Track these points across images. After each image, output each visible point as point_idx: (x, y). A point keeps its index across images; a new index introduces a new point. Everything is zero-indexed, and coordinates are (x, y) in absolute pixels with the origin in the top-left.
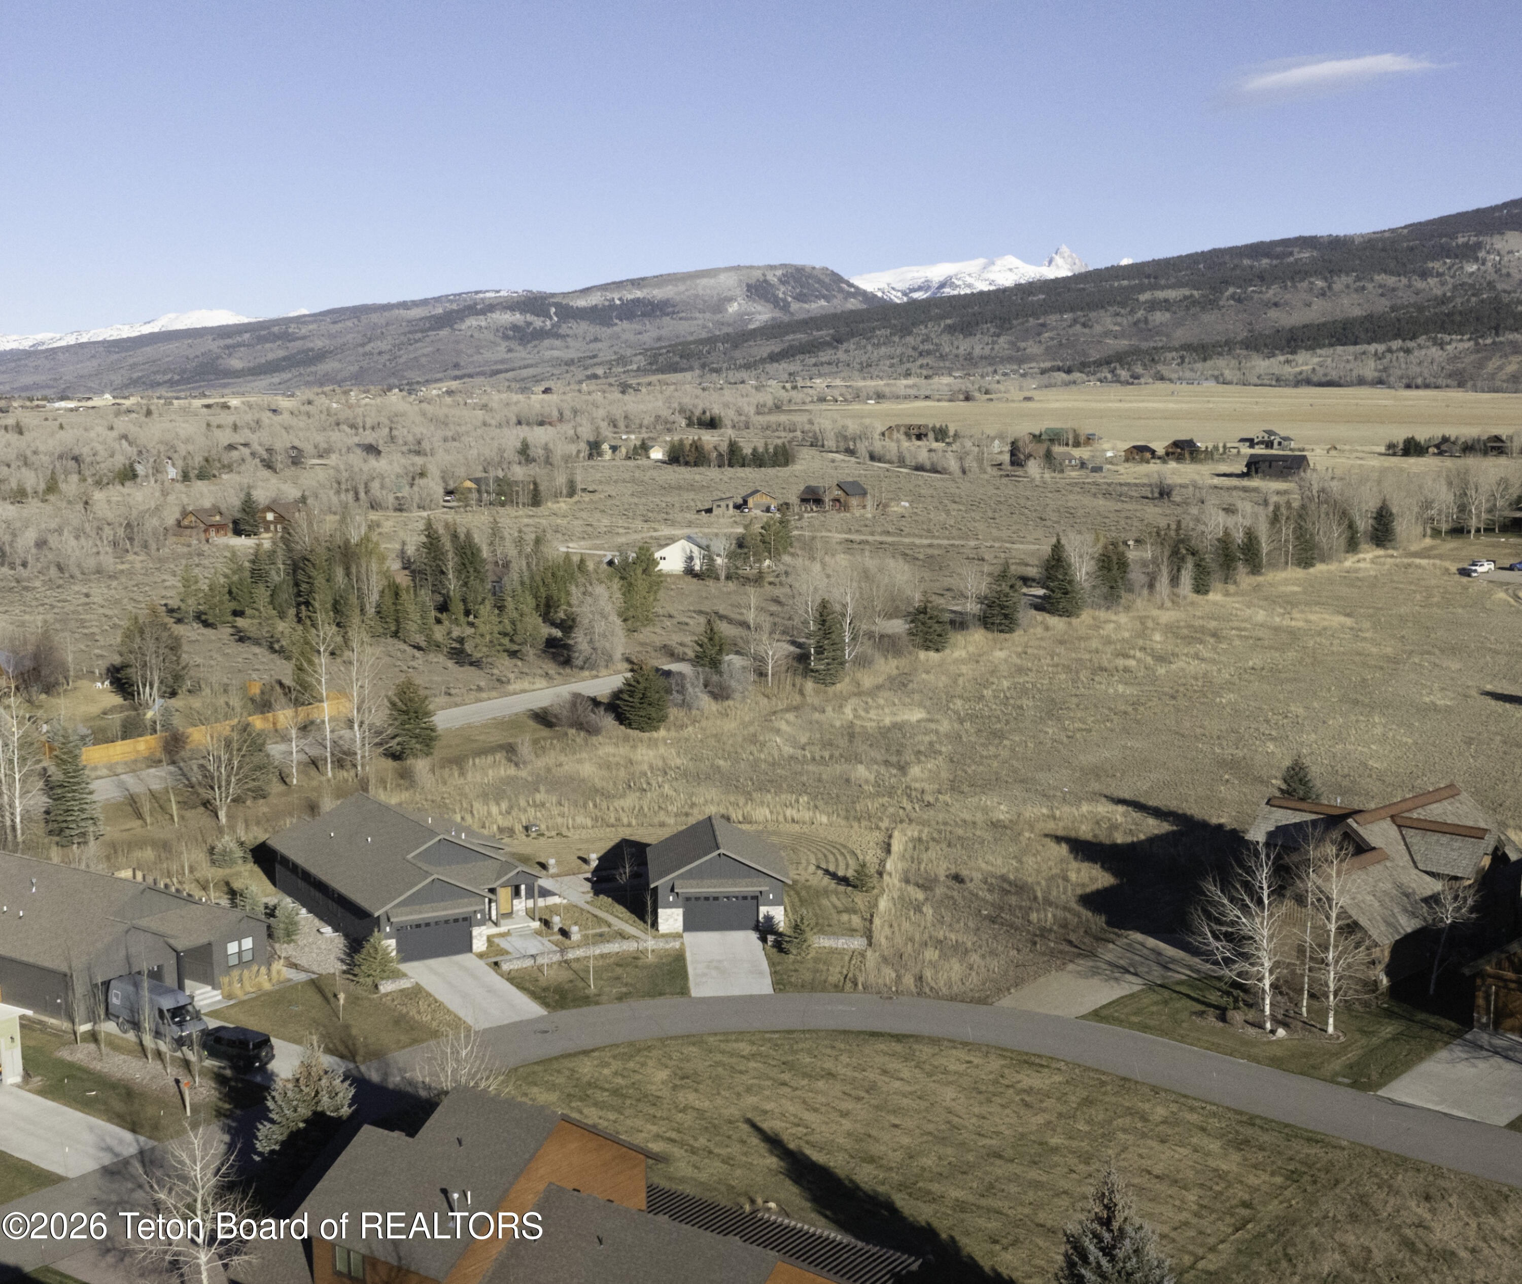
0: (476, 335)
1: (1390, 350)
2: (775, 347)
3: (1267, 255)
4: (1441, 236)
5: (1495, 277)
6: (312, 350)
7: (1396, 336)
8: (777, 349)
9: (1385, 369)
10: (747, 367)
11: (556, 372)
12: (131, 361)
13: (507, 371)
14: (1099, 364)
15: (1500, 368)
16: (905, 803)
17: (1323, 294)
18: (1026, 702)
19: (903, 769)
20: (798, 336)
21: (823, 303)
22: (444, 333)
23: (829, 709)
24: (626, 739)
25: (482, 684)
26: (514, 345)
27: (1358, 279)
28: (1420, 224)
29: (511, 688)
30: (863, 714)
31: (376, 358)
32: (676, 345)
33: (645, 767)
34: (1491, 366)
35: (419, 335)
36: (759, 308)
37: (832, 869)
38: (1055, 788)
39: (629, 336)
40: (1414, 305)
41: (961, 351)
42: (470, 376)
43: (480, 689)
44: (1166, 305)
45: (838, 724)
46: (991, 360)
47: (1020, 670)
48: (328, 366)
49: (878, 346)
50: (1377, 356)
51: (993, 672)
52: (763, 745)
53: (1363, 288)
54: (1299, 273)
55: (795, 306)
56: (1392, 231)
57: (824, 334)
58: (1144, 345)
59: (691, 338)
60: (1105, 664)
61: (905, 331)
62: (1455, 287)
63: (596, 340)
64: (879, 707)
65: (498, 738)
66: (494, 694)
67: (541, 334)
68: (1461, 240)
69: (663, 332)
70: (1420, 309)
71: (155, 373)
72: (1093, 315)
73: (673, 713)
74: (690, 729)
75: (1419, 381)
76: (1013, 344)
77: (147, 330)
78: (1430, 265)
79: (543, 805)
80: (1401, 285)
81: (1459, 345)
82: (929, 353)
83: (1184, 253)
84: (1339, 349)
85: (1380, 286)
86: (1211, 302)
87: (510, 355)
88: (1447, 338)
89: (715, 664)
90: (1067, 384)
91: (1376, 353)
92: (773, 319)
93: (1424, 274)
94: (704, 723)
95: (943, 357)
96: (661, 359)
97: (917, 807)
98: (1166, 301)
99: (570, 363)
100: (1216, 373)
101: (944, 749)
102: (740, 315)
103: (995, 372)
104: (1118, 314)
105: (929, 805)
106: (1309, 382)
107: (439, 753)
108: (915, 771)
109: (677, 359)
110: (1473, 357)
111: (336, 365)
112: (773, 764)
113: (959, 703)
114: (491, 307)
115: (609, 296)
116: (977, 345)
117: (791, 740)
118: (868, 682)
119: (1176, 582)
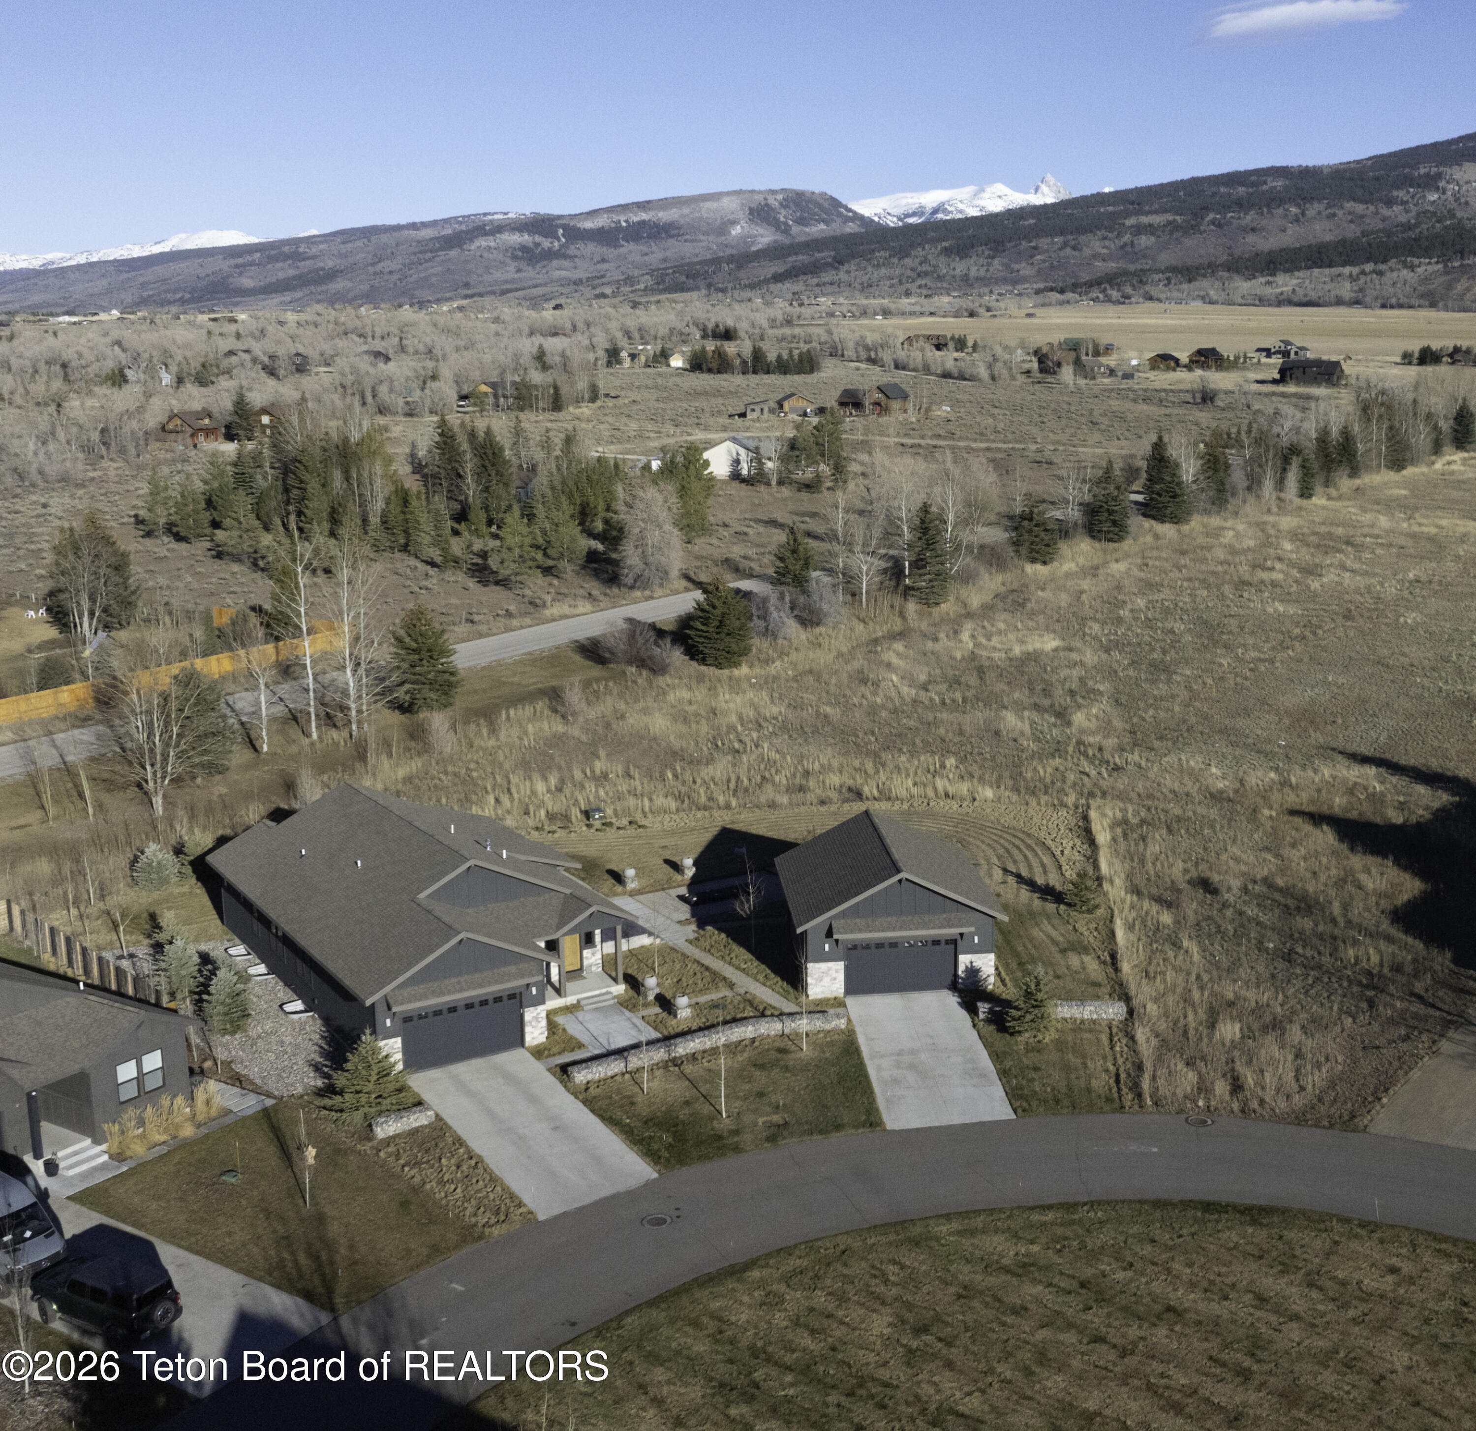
0: (485, 255)
1: (1363, 273)
2: (778, 267)
3: (1242, 184)
4: (1404, 167)
5: (1455, 205)
6: (322, 269)
7: (1368, 260)
8: (780, 270)
9: (1361, 290)
10: (752, 286)
11: (566, 290)
12: (141, 280)
13: (517, 290)
14: (1090, 284)
15: (1469, 290)
16: (1086, 766)
17: (1297, 220)
18: (1179, 627)
19: (1062, 716)
20: (801, 257)
21: (822, 226)
22: (453, 253)
23: (942, 635)
24: (700, 679)
25: (512, 608)
26: (523, 265)
27: (1329, 206)
28: (1382, 156)
29: (547, 612)
30: (984, 641)
31: (386, 277)
32: (682, 265)
33: (734, 718)
34: (1460, 287)
35: (429, 255)
36: (761, 231)
37: (1025, 873)
38: (1269, 741)
39: (637, 258)
40: (1382, 230)
41: (958, 272)
42: (481, 295)
43: (509, 615)
44: (1150, 229)
45: (959, 655)
46: (986, 281)
47: (1150, 586)
48: (339, 285)
49: (878, 266)
50: (1352, 278)
51: (1119, 588)
52: (876, 684)
53: (1334, 215)
54: (1273, 200)
55: (795, 229)
56: (1358, 162)
57: (827, 255)
58: (1132, 268)
59: (696, 260)
60: (1247, 577)
61: (903, 253)
62: (1418, 214)
63: (603, 260)
64: (1000, 632)
65: (535, 679)
66: (527, 621)
67: (550, 255)
68: (1422, 171)
69: (668, 254)
70: (1389, 234)
71: (165, 292)
72: (1082, 238)
73: (755, 644)
74: (778, 663)
75: (1394, 301)
76: (1007, 266)
77: (157, 249)
78: (1395, 193)
79: (605, 776)
80: (1368, 212)
81: (1428, 267)
82: (926, 274)
83: (1165, 181)
84: (1316, 271)
85: (1350, 213)
86: (1193, 227)
87: (519, 275)
88: (1416, 261)
89: (801, 583)
90: (1061, 303)
91: (1351, 275)
92: (776, 241)
93: (1390, 202)
94: (794, 656)
95: (940, 278)
96: (667, 279)
97: (1103, 770)
98: (1151, 225)
99: (577, 283)
100: (1202, 293)
101: (1102, 688)
102: (743, 237)
103: (991, 292)
104: (1105, 238)
105: (1117, 768)
106: (1290, 303)
107: (461, 701)
108: (1079, 718)
109: (683, 278)
110: (1443, 279)
111: (349, 284)
112: (895, 711)
113: (1096, 627)
114: (499, 228)
115: (615, 218)
116: (972, 266)
117: (908, 677)
118: (975, 602)
119: (1280, 484)
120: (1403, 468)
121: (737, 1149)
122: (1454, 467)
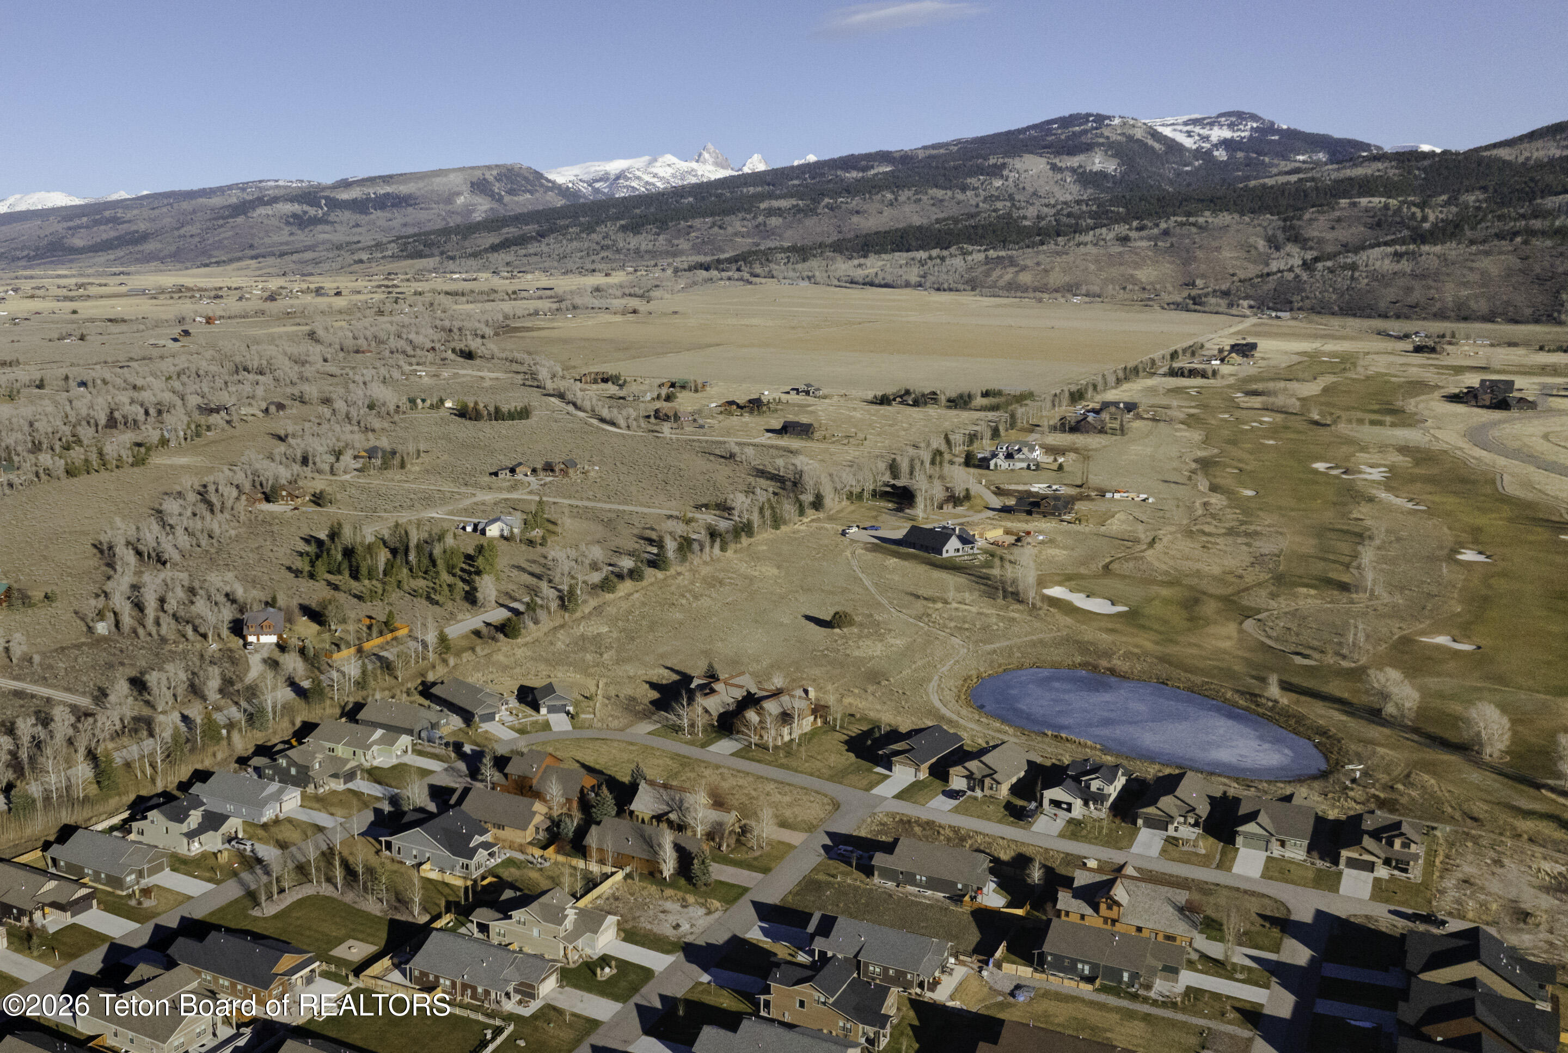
0: (265, 221)
1: (930, 258)
2: (493, 238)
5: (1014, 190)
6: (137, 232)
7: (936, 246)
8: (497, 241)
9: (925, 275)
11: (331, 255)
14: (729, 263)
15: (1001, 277)
17: (891, 205)
20: (511, 228)
22: (240, 219)
26: (294, 229)
27: (916, 193)
31: (189, 240)
34: (995, 275)
35: (221, 222)
36: (479, 199)
39: (382, 223)
40: (953, 218)
41: (632, 246)
44: (779, 212)
46: (656, 255)
48: (150, 246)
49: (571, 240)
50: (922, 263)
54: (875, 186)
55: (508, 199)
57: (531, 229)
58: (762, 246)
59: (428, 228)
61: (590, 229)
62: (985, 199)
67: (315, 221)
68: (992, 161)
69: (408, 223)
70: (956, 221)
72: (727, 219)
75: (946, 286)
76: (670, 241)
78: (969, 180)
80: (947, 197)
81: (977, 255)
84: (897, 254)
85: (932, 199)
86: (811, 210)
87: (292, 238)
88: (970, 248)
90: (706, 283)
91: (921, 260)
92: (493, 211)
93: (964, 189)
95: (619, 251)
96: (410, 245)
98: (779, 209)
100: (810, 274)
102: (466, 207)
104: (744, 219)
106: (873, 284)
109: (421, 246)
110: (984, 268)
111: (159, 246)
114: (275, 200)
115: (366, 190)
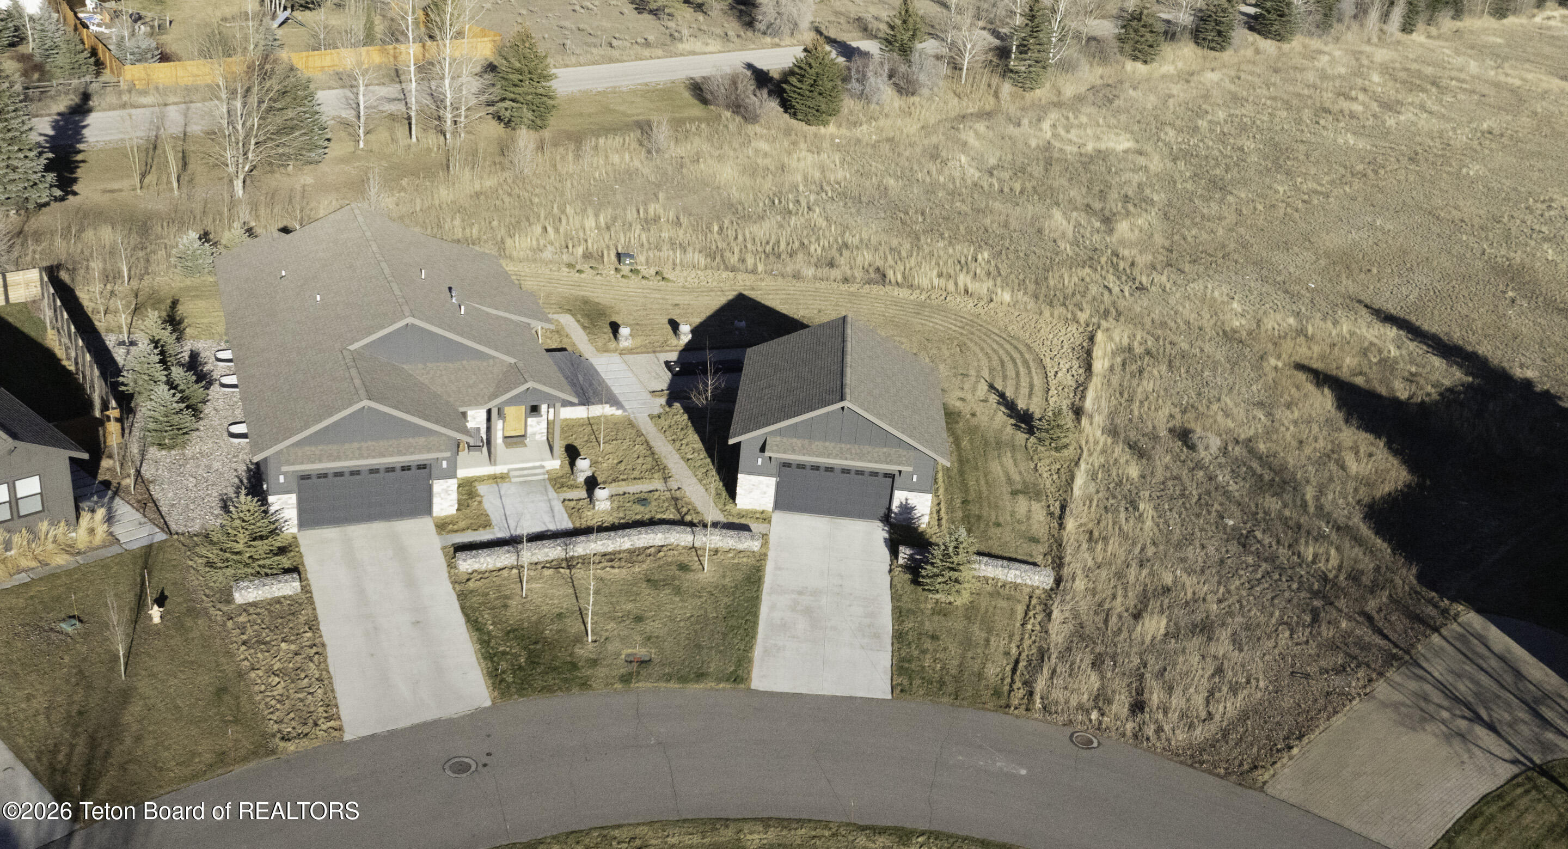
16: (1111, 280)
19: (1108, 221)
23: (1025, 121)
24: (788, 132)
25: (652, 36)
30: (1062, 132)
33: (799, 178)
37: (1009, 394)
38: (1299, 281)
43: (645, 43)
45: (1033, 144)
47: (1235, 98)
51: (1206, 97)
52: (945, 162)
60: (1328, 105)
64: (1080, 126)
73: (848, 104)
74: (865, 127)
89: (905, 51)
94: (882, 122)
97: (1126, 289)
105: (1141, 288)
107: (554, 126)
108: (1123, 227)
112: (952, 193)
113: (1171, 133)
117: (978, 160)
118: (1070, 89)
119: (1385, 17)
120: (1505, 17)
121: (585, 685)
122: (1552, 23)
